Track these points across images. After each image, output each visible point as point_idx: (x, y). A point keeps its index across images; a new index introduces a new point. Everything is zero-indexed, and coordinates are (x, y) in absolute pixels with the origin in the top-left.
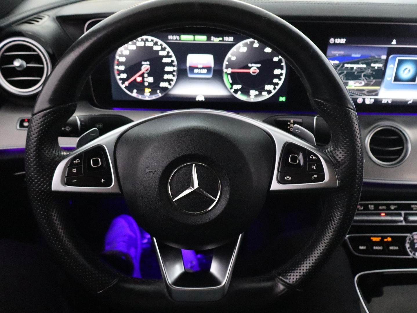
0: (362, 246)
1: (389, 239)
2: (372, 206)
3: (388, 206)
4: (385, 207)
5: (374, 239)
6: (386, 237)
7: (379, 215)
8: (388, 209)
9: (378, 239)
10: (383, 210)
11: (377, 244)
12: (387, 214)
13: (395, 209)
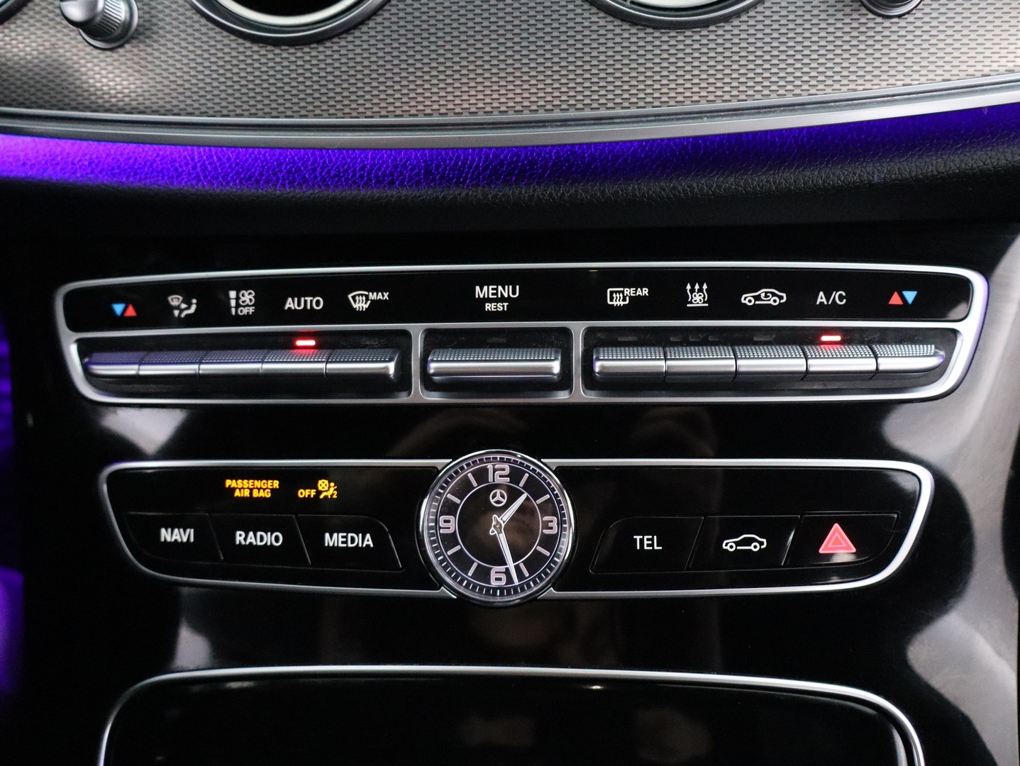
0: (172, 525)
1: (327, 489)
2: (248, 297)
3: (336, 290)
4: (315, 302)
5: (242, 488)
6: (311, 477)
7: (284, 343)
8: (338, 309)
9: (263, 489)
10: (307, 316)
11: (254, 514)
12: (328, 344)
13: (376, 311)
